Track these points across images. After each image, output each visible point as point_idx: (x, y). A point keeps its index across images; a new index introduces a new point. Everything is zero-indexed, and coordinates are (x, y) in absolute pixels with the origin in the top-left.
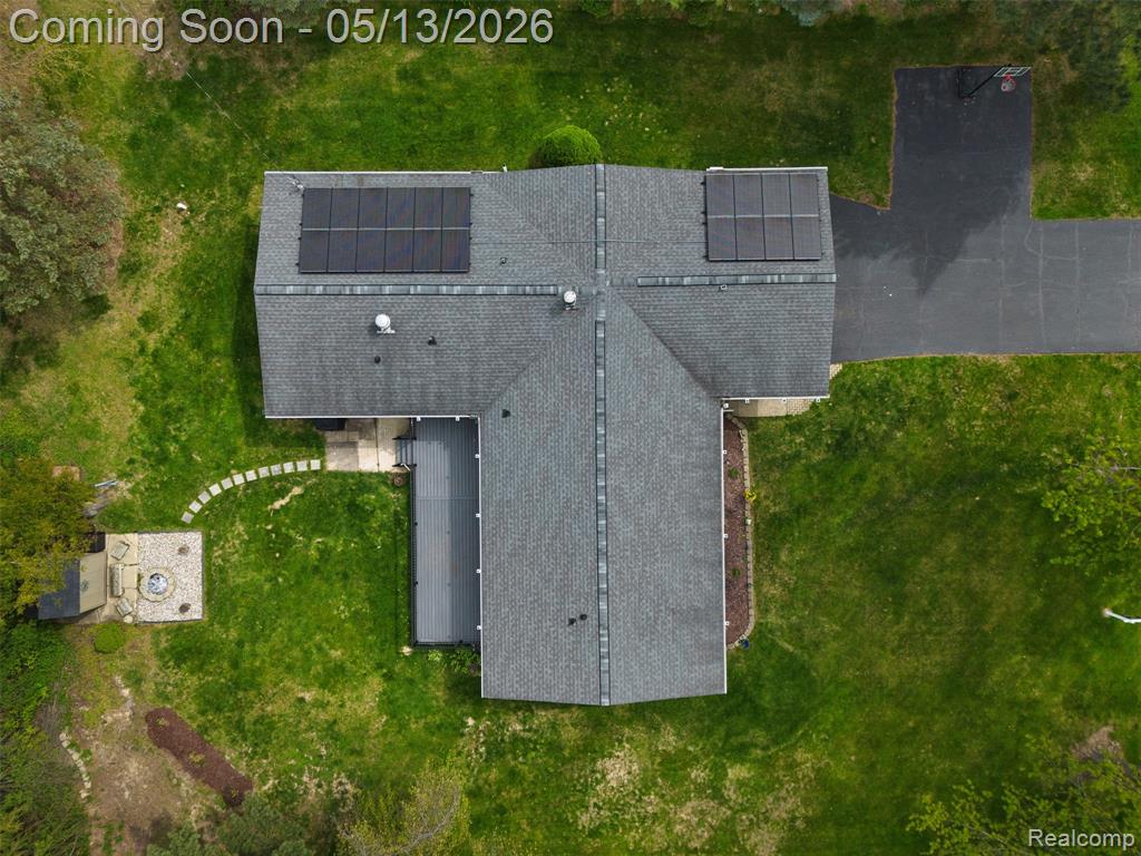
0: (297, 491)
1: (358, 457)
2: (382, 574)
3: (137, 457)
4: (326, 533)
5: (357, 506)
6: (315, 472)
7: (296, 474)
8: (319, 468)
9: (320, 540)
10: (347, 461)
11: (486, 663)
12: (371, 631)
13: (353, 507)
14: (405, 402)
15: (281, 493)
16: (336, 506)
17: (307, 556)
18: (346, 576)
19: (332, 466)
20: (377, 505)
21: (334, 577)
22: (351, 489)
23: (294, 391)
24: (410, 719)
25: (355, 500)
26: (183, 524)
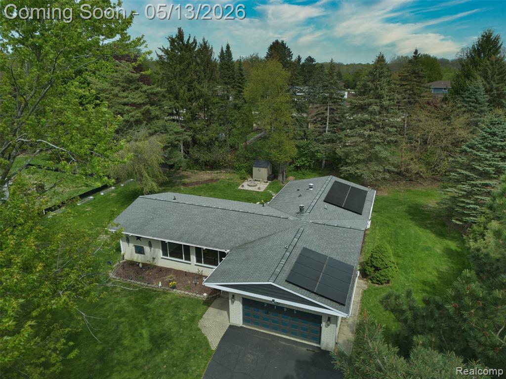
26: (268, 189)
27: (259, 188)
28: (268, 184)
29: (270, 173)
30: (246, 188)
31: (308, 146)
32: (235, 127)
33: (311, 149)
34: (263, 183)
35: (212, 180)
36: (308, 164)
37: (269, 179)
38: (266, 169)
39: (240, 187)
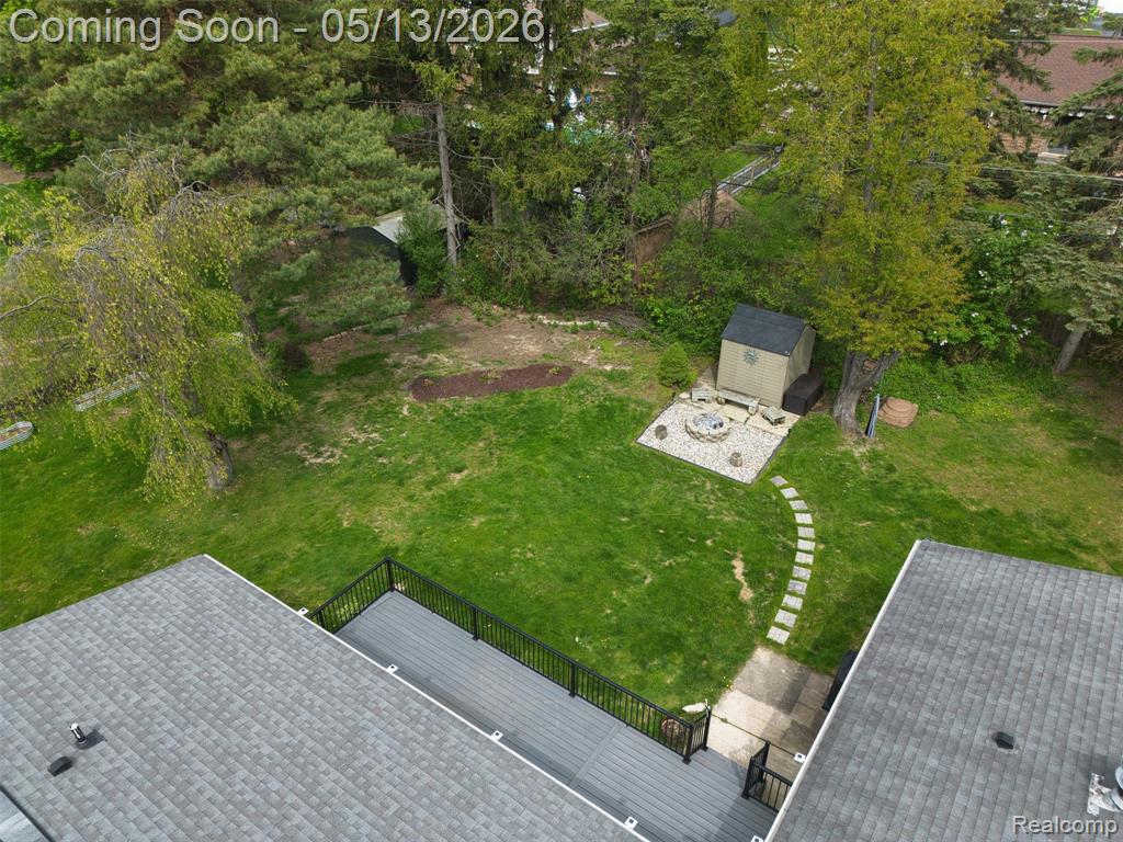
0: (747, 594)
1: (759, 698)
2: (532, 620)
3: (895, 476)
4: (652, 591)
5: (668, 650)
6: (767, 629)
7: (777, 604)
8: (769, 636)
9: (647, 581)
10: (760, 680)
11: (238, 583)
12: (466, 567)
13: (670, 643)
14: (861, 748)
15: (755, 576)
16: (690, 625)
17: (634, 557)
18: (569, 579)
19: (762, 656)
20: (650, 678)
21: (579, 568)
22: (704, 657)
23: (964, 585)
24: (312, 546)
25: (680, 651)
26: (772, 474)
27: (735, 460)
28: (782, 431)
29: (804, 371)
30: (677, 445)
31: (1016, 262)
32: (668, 138)
33: (1032, 280)
34: (757, 420)
35: (537, 373)
36: (991, 342)
37: (788, 403)
38: (783, 360)
39: (648, 439)
